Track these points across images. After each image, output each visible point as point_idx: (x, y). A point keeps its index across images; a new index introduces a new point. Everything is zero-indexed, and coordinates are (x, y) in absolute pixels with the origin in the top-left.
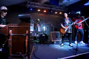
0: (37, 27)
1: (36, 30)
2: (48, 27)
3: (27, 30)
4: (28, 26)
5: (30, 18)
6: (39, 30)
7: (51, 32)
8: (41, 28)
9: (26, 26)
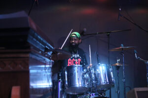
0: (70, 69)
1: (64, 82)
2: (118, 67)
3: (16, 85)
4: (20, 67)
5: (28, 29)
6: (78, 83)
7: (136, 89)
8: (89, 72)
9: (10, 67)
